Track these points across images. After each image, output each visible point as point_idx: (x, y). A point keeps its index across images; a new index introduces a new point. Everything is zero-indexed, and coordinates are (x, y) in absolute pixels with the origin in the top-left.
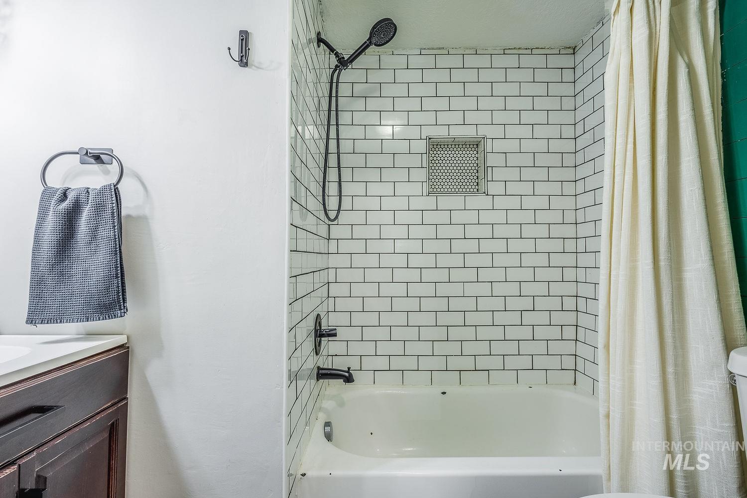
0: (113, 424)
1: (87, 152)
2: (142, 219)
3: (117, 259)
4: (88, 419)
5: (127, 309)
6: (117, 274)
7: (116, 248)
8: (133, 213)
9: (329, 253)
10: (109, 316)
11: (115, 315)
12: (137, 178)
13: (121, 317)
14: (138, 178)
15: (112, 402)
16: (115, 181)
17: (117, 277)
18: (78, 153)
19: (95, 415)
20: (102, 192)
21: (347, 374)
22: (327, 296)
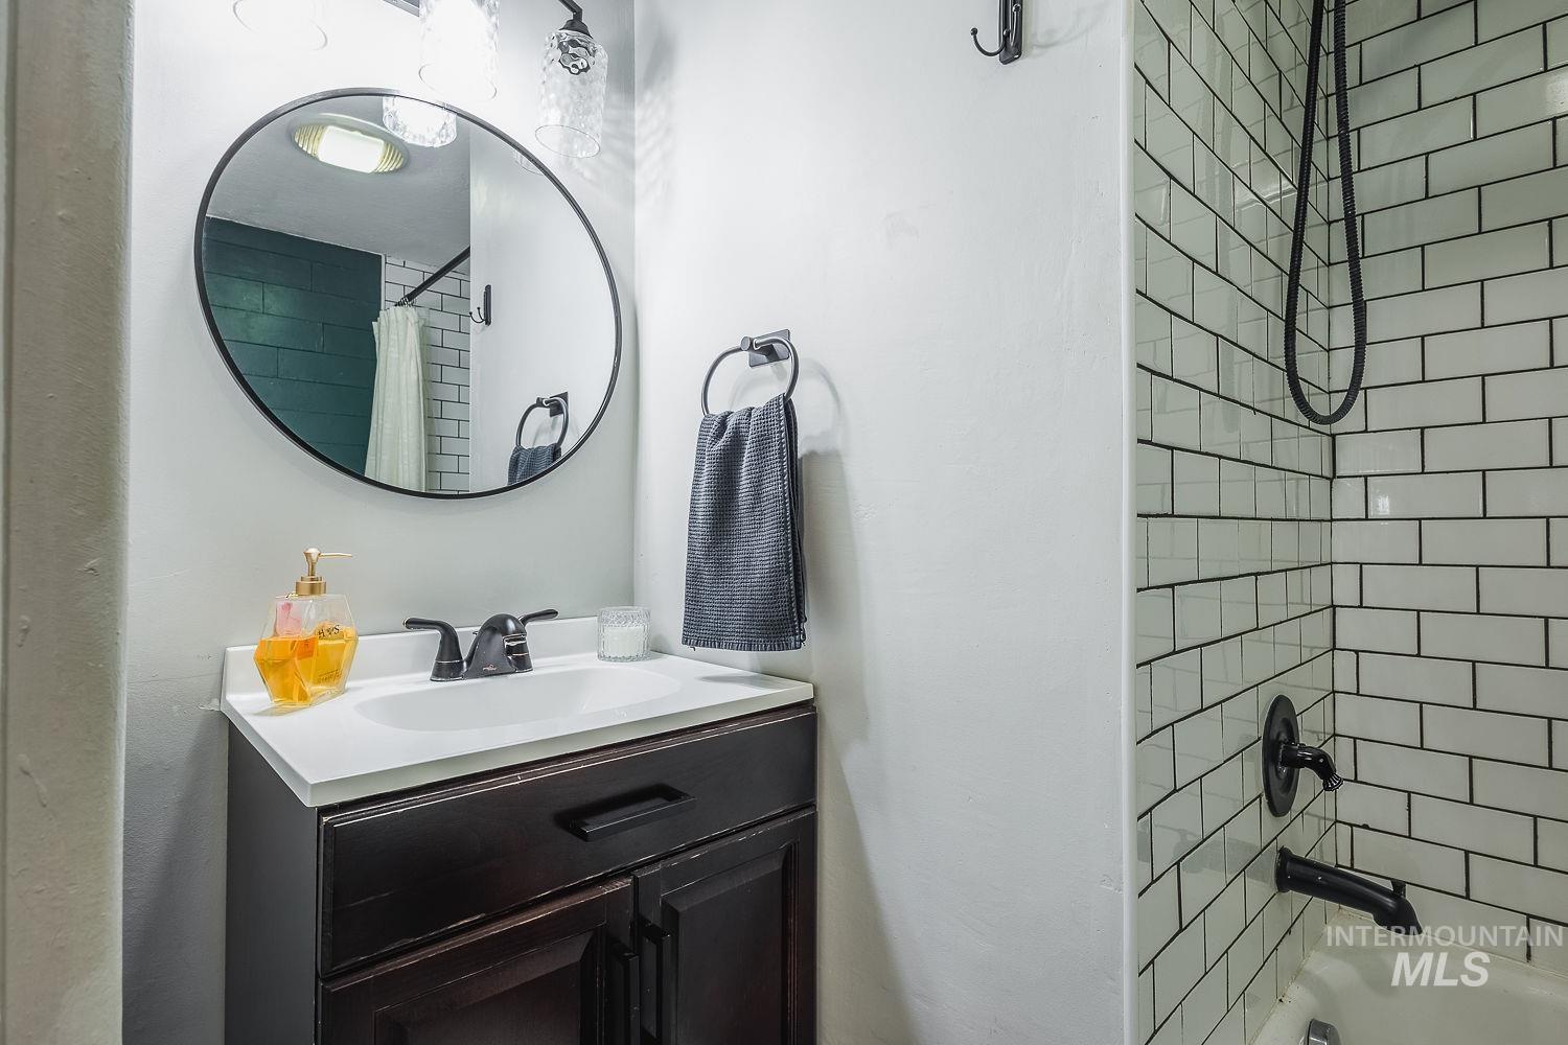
0: (789, 849)
1: (751, 343)
2: (833, 456)
3: (787, 538)
4: (744, 829)
5: (804, 636)
6: (788, 566)
7: (787, 517)
8: (820, 447)
9: (1332, 520)
10: (779, 645)
11: (787, 645)
12: (822, 379)
13: (796, 648)
14: (824, 376)
15: (786, 807)
16: (785, 391)
17: (788, 573)
18: (740, 350)
19: (755, 825)
20: (766, 412)
21: (1389, 902)
22: (1329, 645)
